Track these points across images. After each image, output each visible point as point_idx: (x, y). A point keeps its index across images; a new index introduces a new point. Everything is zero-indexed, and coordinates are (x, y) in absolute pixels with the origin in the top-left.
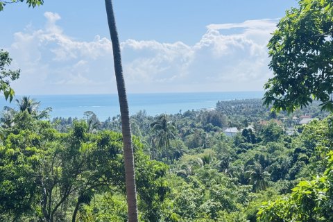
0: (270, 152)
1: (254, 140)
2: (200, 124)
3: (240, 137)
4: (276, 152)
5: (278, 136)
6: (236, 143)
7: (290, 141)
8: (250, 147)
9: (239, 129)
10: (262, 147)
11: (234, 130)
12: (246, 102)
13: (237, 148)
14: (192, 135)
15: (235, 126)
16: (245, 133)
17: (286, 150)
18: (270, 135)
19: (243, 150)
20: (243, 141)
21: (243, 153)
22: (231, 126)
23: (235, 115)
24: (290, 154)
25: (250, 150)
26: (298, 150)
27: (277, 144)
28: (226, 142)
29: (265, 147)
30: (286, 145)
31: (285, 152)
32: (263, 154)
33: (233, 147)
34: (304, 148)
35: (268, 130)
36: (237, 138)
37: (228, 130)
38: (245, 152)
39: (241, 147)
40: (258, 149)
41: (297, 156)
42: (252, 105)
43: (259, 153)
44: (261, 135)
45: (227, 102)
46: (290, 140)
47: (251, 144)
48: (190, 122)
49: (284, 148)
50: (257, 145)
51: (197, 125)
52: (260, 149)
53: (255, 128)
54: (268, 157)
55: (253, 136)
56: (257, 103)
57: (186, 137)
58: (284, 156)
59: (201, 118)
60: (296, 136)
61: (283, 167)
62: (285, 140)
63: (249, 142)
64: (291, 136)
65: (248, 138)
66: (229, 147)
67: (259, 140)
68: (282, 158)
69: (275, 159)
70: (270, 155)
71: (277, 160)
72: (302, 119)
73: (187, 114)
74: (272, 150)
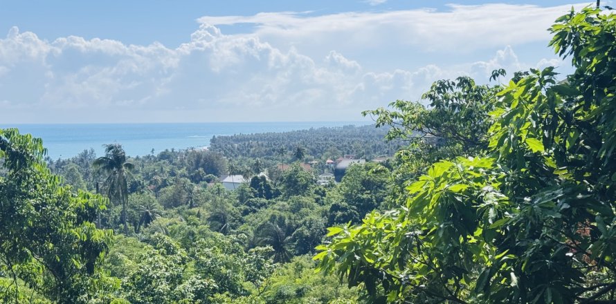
0: (293, 211)
1: (270, 194)
2: (184, 171)
3: (248, 189)
4: (303, 210)
5: (305, 187)
6: (242, 199)
7: (324, 194)
8: (263, 205)
9: (245, 176)
10: (281, 203)
11: (239, 179)
12: (257, 138)
13: (243, 207)
14: (170, 188)
15: (240, 173)
16: (255, 183)
17: (318, 208)
18: (294, 186)
19: (253, 208)
20: (252, 195)
21: (251, 214)
22: (234, 172)
23: (240, 157)
24: (324, 214)
25: (263, 209)
26: (336, 208)
27: (305, 199)
28: (226, 197)
29: (285, 203)
30: (317, 201)
31: (315, 211)
32: (283, 214)
33: (237, 205)
34: (345, 204)
35: (290, 177)
36: (242, 191)
37: (229, 179)
38: (255, 212)
39: (248, 204)
40: (275, 206)
41: (334, 216)
42: (265, 143)
43: (277, 213)
44: (280, 185)
45: (226, 138)
46: (324, 192)
47: (264, 200)
48: (167, 169)
49: (315, 204)
50: (274, 200)
51: (179, 172)
52: (278, 208)
53: (270, 177)
54: (290, 218)
55: (268, 188)
56: (273, 140)
57: (162, 190)
58: (314, 217)
59: (186, 161)
60: (332, 186)
61: (313, 235)
62: (317, 192)
63: (261, 197)
64: (326, 187)
65: (260, 190)
66: (230, 205)
67: (277, 193)
68: (311, 220)
69: (301, 221)
70: (293, 216)
71: (304, 223)
72: (340, 162)
73: (164, 156)
74: (296, 209)
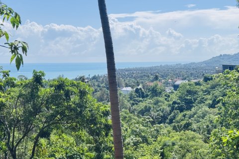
0: (155, 104)
1: (143, 96)
2: (103, 85)
3: (134, 94)
4: (160, 104)
5: (160, 93)
6: (131, 98)
7: (169, 96)
8: (141, 101)
9: (132, 88)
10: (149, 100)
11: (129, 89)
12: (136, 69)
13: (131, 102)
14: (99, 93)
15: (130, 86)
16: (137, 91)
17: (166, 102)
18: (155, 92)
20: (136, 96)
21: (135, 105)
22: (127, 86)
23: (128, 78)
24: (169, 106)
25: (141, 103)
26: (175, 103)
27: (160, 99)
28: (124, 97)
29: (151, 100)
30: (166, 99)
31: (165, 104)
32: (150, 105)
33: (129, 101)
34: (179, 101)
35: (153, 89)
36: (131, 94)
37: (125, 89)
38: (137, 104)
39: (134, 101)
40: (146, 102)
41: (174, 107)
42: (140, 72)
43: (148, 105)
44: (148, 92)
45: (122, 70)
46: (169, 95)
47: (141, 99)
48: (96, 84)
50: (145, 99)
51: (102, 85)
52: (147, 102)
53: (144, 88)
54: (154, 107)
55: (143, 93)
56: (146, 70)
57: (95, 93)
58: (165, 107)
59: (104, 80)
60: (173, 93)
61: (164, 115)
62: (166, 96)
63: (140, 97)
64: (170, 93)
65: (139, 94)
66: (126, 101)
67: (147, 96)
68: (163, 108)
69: (159, 109)
70: (155, 106)
71: (160, 110)
72: (175, 82)
73: (94, 78)
74: (157, 103)
